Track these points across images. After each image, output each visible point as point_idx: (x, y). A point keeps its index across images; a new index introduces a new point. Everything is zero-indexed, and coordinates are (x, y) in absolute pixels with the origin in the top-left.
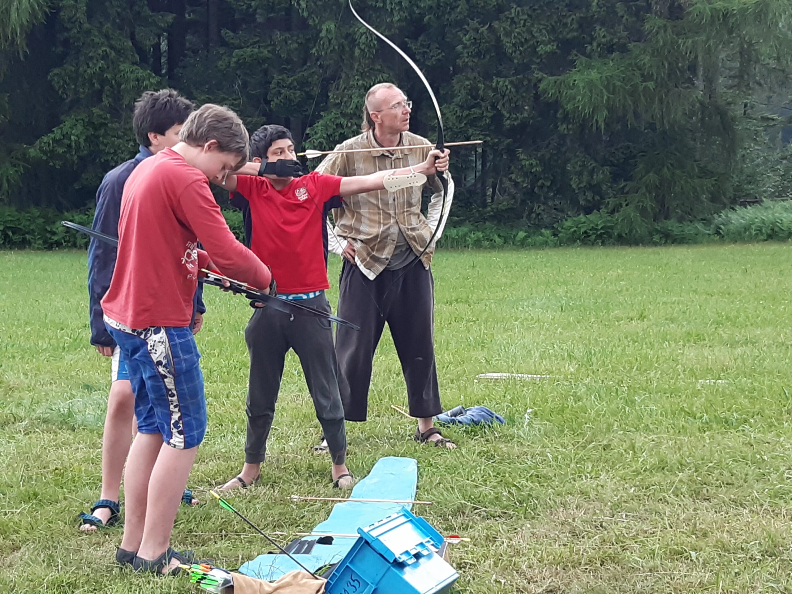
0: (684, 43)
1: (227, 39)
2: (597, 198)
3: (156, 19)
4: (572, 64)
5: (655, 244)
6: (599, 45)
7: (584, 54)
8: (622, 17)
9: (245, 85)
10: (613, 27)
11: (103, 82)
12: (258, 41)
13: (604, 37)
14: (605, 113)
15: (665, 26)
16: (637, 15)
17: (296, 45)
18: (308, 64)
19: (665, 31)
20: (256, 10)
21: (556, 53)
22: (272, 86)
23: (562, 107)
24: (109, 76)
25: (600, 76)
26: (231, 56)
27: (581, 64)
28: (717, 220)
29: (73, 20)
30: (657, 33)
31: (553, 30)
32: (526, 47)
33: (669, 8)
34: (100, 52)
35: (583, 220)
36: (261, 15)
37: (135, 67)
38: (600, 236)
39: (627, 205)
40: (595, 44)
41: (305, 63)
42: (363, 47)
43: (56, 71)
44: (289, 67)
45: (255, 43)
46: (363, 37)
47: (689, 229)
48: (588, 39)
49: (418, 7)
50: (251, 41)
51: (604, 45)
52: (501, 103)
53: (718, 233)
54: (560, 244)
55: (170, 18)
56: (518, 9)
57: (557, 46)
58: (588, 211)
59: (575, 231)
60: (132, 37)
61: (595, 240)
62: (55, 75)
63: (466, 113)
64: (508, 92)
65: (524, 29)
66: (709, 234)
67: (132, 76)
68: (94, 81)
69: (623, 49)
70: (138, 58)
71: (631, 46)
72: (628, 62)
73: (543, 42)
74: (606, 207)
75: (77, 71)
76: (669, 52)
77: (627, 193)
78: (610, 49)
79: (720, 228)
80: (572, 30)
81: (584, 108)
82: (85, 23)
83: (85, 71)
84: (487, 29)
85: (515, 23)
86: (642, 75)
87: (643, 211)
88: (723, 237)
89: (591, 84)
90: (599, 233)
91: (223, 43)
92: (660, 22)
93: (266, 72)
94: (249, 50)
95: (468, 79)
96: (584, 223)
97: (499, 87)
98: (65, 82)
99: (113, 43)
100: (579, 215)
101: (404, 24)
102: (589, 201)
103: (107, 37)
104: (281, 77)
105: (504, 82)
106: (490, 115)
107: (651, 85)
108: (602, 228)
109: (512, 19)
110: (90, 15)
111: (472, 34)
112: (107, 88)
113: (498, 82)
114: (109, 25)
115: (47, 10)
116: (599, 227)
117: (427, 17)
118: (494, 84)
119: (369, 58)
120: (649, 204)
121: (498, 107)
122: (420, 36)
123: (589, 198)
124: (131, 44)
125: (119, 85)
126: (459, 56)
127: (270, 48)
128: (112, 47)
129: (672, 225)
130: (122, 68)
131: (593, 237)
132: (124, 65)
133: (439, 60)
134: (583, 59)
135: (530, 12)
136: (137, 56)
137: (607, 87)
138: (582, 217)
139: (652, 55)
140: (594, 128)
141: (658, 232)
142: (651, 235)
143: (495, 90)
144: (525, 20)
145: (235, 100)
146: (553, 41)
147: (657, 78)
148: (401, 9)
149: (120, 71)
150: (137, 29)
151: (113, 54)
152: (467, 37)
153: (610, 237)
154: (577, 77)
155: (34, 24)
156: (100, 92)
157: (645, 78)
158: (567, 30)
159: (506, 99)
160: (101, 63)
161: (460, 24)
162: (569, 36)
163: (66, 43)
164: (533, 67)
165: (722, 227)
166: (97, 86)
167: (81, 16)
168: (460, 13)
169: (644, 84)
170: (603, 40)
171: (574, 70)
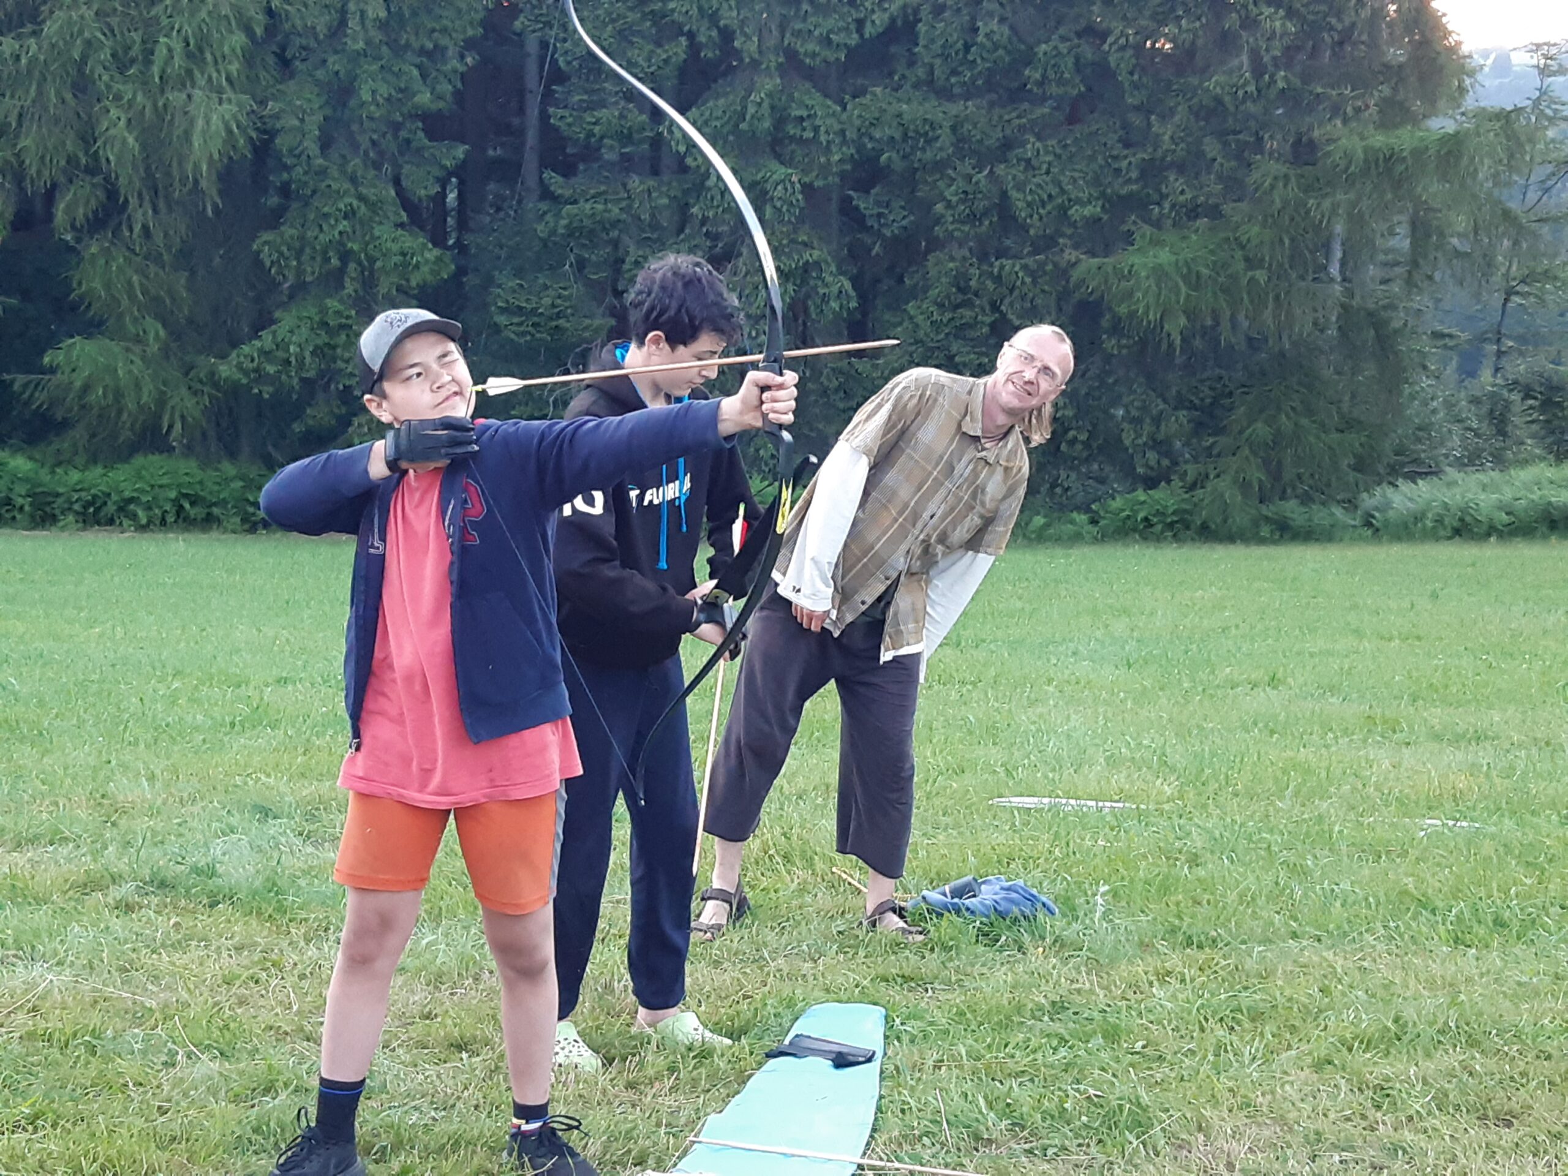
0: (1319, 205)
1: (552, 188)
2: (1166, 462)
3: (437, 153)
4: (1128, 238)
5: (1262, 541)
6: (1173, 206)
7: (1148, 221)
8: (1215, 160)
9: (581, 265)
10: (1197, 175)
11: (346, 256)
12: (605, 193)
13: (1182, 192)
14: (1183, 321)
15: (1286, 177)
16: (1239, 157)
17: (665, 201)
18: (687, 231)
19: (1285, 186)
20: (602, 138)
21: (1100, 219)
22: (626, 267)
23: (1110, 309)
24: (356, 247)
25: (1173, 258)
26: (558, 216)
27: (1143, 236)
28: (1368, 501)
29: (297, 152)
30: (1272, 187)
31: (1096, 181)
32: (1049, 207)
33: (1294, 145)
34: (341, 206)
35: (1142, 498)
36: (611, 148)
37: (400, 232)
38: (1171, 525)
39: (1218, 476)
40: (1167, 205)
41: (681, 230)
42: (778, 204)
43: (267, 236)
44: (655, 236)
45: (599, 194)
46: (779, 188)
47: (1320, 515)
48: (1156, 197)
49: (871, 138)
50: (592, 191)
51: (1182, 206)
52: (1007, 301)
53: (1369, 524)
54: (1103, 536)
55: (461, 151)
56: (1038, 145)
57: (1103, 207)
58: (1151, 483)
59: (1128, 517)
60: (397, 182)
61: (1162, 532)
62: (266, 243)
63: (948, 315)
64: (1019, 283)
65: (1048, 179)
66: (1354, 527)
67: (395, 247)
68: (331, 254)
69: (1215, 212)
70: (404, 217)
71: (1227, 208)
72: (1222, 235)
73: (1079, 201)
74: (1182, 479)
75: (302, 238)
76: (1292, 219)
77: (1219, 455)
78: (1193, 212)
79: (1373, 517)
80: (1129, 181)
81: (1147, 313)
82: (316, 157)
83: (316, 238)
84: (986, 177)
85: (1034, 169)
86: (1247, 259)
87: (1244, 486)
88: (1377, 530)
89: (1159, 273)
90: (1169, 520)
91: (547, 194)
92: (1276, 168)
93: (616, 244)
94: (588, 206)
95: (952, 259)
96: (1144, 502)
97: (1004, 274)
98: (281, 254)
99: (364, 191)
100: (1134, 490)
101: (848, 167)
102: (1152, 468)
103: (353, 180)
104: (641, 253)
105: (1014, 266)
106: (988, 320)
107: (1261, 275)
108: (1173, 513)
109: (1028, 161)
110: (325, 144)
111: (961, 183)
112: (352, 266)
113: (1002, 267)
114: (357, 161)
115: (254, 135)
116: (1170, 511)
117: (886, 155)
118: (996, 270)
119: (789, 221)
120: (1256, 474)
121: (1003, 308)
122: (873, 187)
123: (1152, 463)
124: (393, 193)
125: (372, 260)
126: (939, 220)
127: (624, 204)
128: (361, 198)
129: (1291, 509)
130: (377, 233)
131: (1159, 527)
132: (381, 227)
133: (905, 228)
134: (1147, 230)
135: (1058, 151)
136: (404, 214)
137: (1186, 278)
138: (1141, 495)
139: (1264, 225)
140: (1164, 346)
141: (1267, 519)
142: (1256, 524)
143: (998, 279)
144: (1050, 164)
145: (564, 289)
146: (1098, 199)
147: (1270, 265)
148: (844, 142)
149: (374, 238)
150: (406, 169)
151: (363, 207)
152: (953, 188)
153: (1188, 528)
154: (1136, 260)
155: (230, 158)
156: (342, 271)
157: (1251, 263)
158: (1120, 180)
159: (1016, 293)
160: (344, 225)
161: (939, 166)
162: (1124, 191)
163: (285, 191)
164: (1061, 241)
165: (1377, 514)
166: (335, 262)
167: (311, 147)
168: (941, 149)
169: (1250, 274)
170: (1182, 198)
171: (1130, 248)
